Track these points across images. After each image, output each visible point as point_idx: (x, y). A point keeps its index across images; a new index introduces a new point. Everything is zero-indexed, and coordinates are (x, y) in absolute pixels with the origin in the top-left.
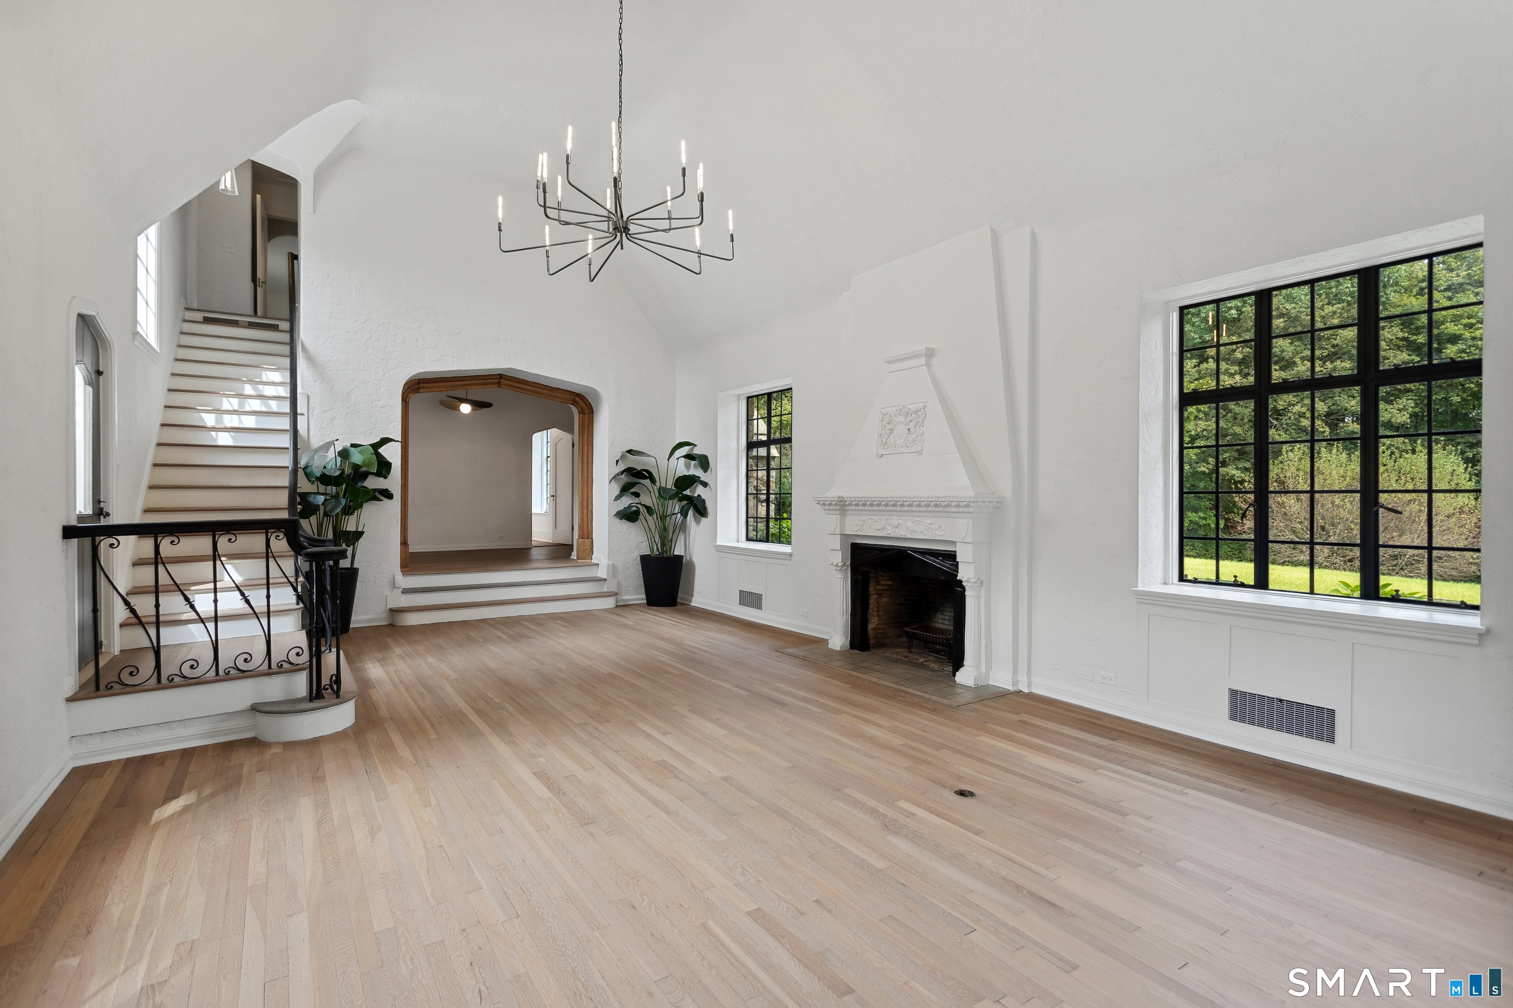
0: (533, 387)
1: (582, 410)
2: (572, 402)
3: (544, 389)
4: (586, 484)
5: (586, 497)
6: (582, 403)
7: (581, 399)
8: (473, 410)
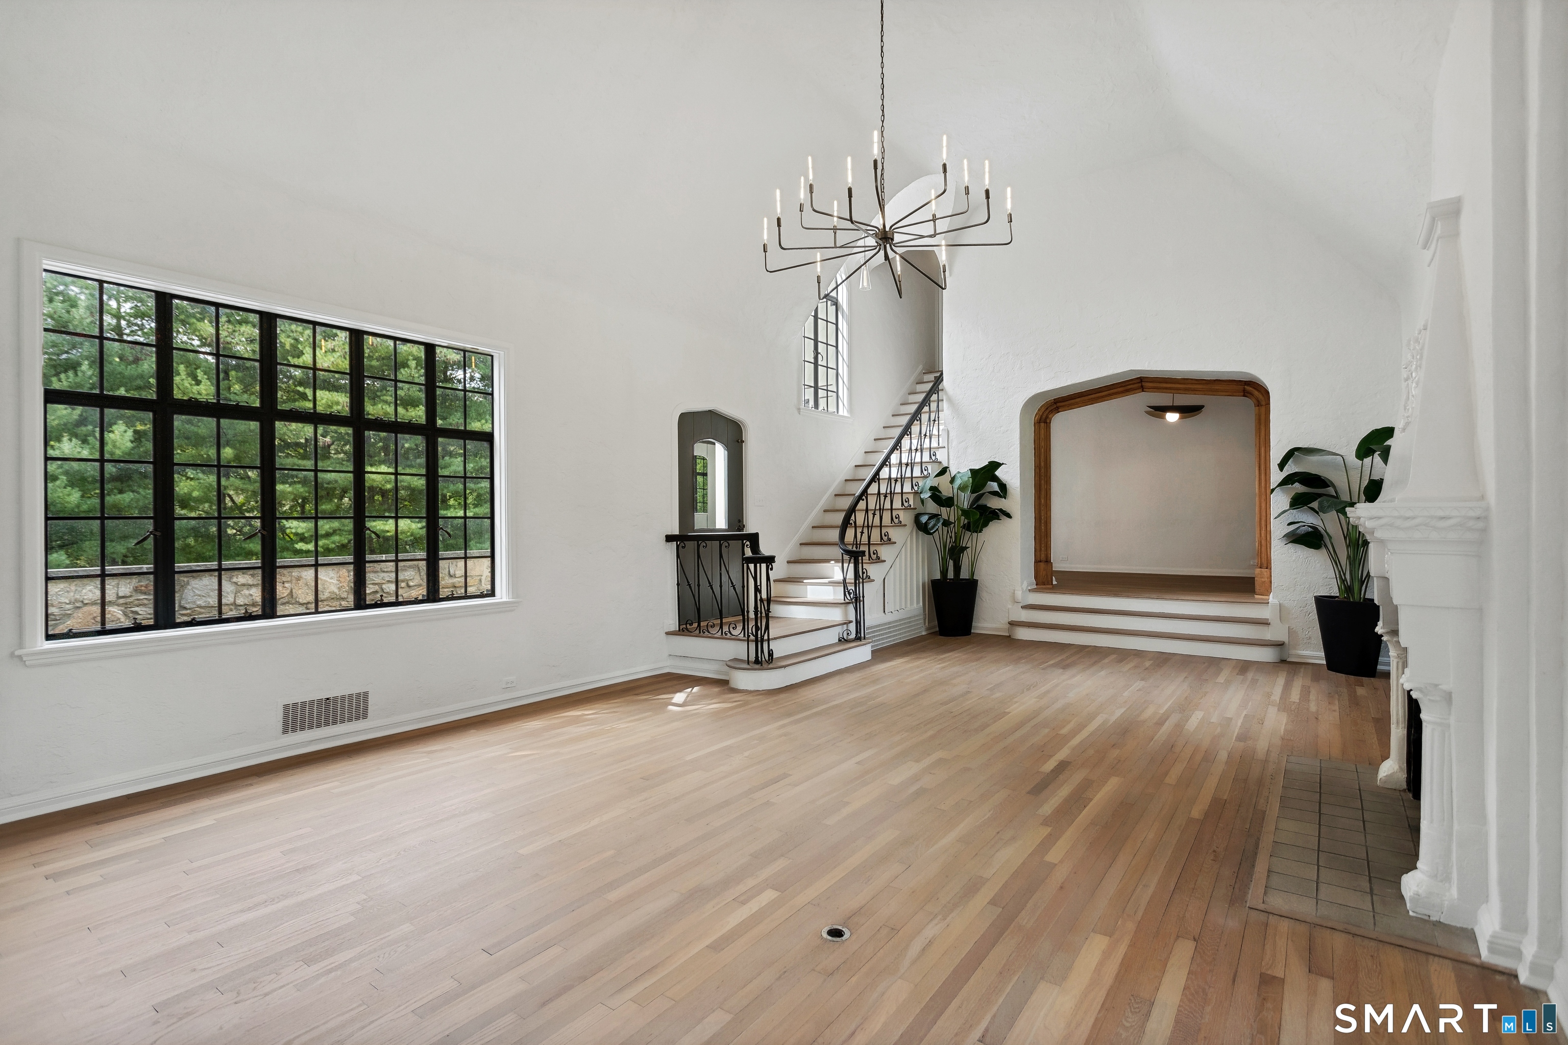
0: (1184, 384)
1: (1258, 401)
2: (1242, 394)
3: (1199, 384)
4: (1264, 497)
5: (1264, 514)
6: (1256, 393)
7: (1254, 388)
8: (1181, 418)
